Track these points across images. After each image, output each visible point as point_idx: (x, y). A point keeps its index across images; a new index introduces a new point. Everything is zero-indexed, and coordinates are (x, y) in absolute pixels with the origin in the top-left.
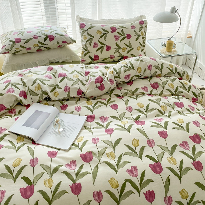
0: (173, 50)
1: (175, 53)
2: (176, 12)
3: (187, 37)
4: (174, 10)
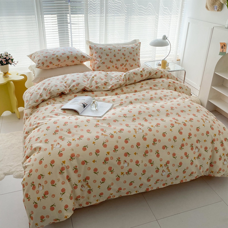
0: (166, 68)
1: (168, 69)
4: (165, 38)
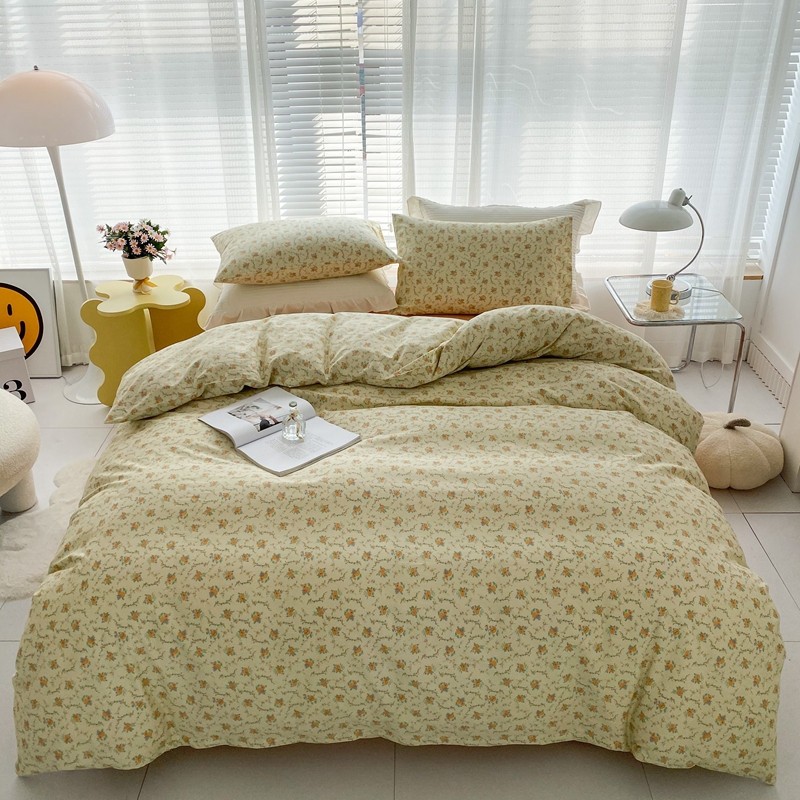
0: (671, 307)
1: (674, 315)
2: (686, 202)
3: (745, 278)
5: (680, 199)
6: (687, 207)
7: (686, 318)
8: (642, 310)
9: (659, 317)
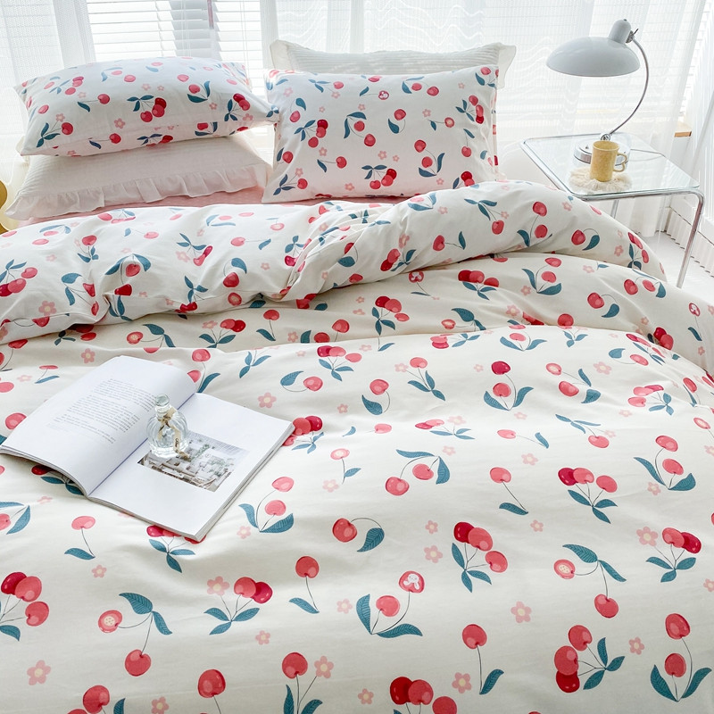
5: (623, 33)
6: (631, 45)
7: (634, 188)
8: (579, 180)
9: (602, 188)
